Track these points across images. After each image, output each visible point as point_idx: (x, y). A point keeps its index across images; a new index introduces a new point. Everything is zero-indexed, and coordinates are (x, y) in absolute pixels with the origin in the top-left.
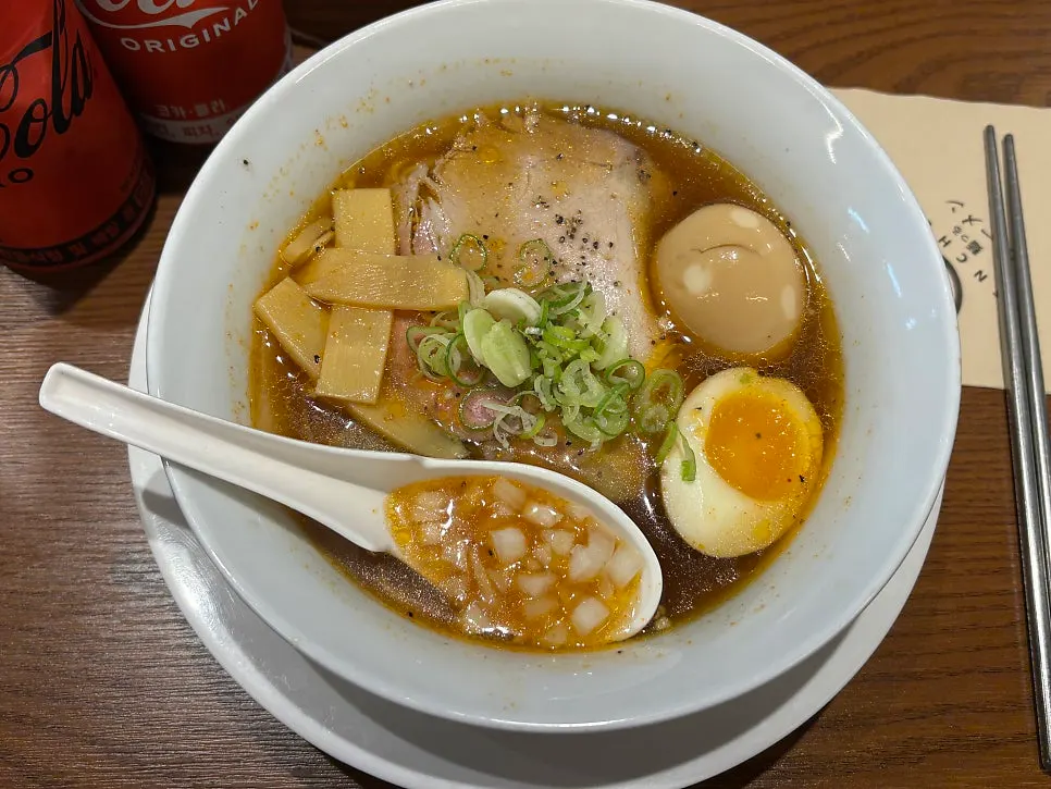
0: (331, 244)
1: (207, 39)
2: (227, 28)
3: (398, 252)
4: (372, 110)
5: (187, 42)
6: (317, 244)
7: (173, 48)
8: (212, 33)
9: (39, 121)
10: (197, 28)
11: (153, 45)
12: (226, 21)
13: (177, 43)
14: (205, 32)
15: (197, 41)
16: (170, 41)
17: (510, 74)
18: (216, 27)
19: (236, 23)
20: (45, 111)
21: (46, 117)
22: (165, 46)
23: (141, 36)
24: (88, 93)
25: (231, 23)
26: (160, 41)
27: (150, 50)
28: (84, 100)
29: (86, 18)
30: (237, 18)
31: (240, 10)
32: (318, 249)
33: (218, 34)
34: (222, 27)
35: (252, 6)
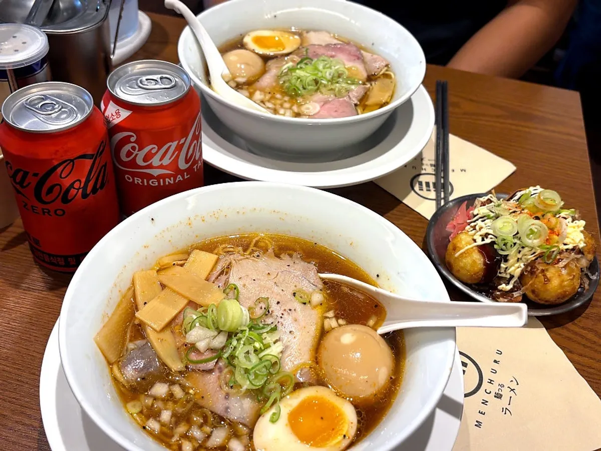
0: (182, 265)
1: (162, 184)
2: (172, 182)
3: (207, 279)
4: (218, 218)
5: (152, 182)
6: (174, 263)
7: (146, 184)
8: (164, 182)
9: (76, 189)
10: (158, 178)
11: (138, 181)
12: (172, 178)
13: (148, 182)
14: (161, 180)
15: (157, 184)
16: (145, 180)
17: (283, 220)
18: (167, 180)
19: (177, 181)
20: (80, 186)
21: (79, 188)
22: (143, 182)
23: (134, 175)
24: (101, 187)
25: (175, 180)
26: (141, 179)
27: (136, 183)
28: (98, 189)
29: (113, 162)
30: (178, 179)
31: (179, 176)
32: (174, 264)
33: (167, 183)
34: (170, 181)
35: (186, 177)
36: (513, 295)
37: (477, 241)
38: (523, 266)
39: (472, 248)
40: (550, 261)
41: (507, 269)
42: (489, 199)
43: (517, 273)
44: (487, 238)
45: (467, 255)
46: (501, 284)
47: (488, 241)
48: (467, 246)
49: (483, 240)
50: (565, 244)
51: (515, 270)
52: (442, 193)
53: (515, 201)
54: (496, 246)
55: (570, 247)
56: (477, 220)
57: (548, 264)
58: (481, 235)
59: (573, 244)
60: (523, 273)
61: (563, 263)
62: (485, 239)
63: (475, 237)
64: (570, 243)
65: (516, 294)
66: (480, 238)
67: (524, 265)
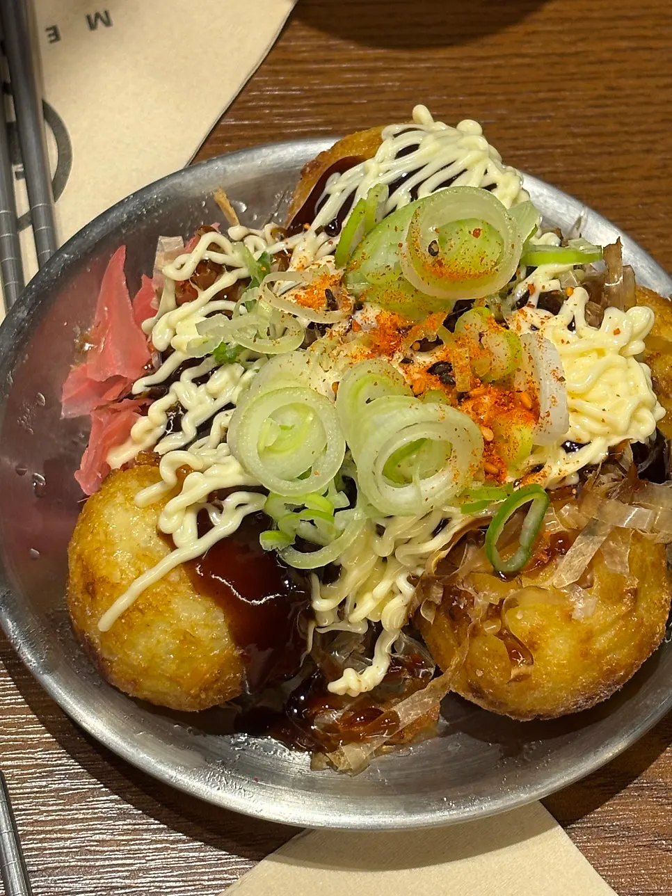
36: (395, 717)
37: (177, 540)
38: (408, 590)
39: (164, 579)
40: (519, 558)
41: (348, 607)
42: (203, 264)
43: (393, 615)
44: (220, 509)
45: (150, 616)
46: (338, 675)
47: (226, 524)
48: (140, 573)
49: (204, 526)
50: (572, 447)
51: (381, 606)
52: (20, 186)
53: (323, 236)
54: (268, 541)
55: (595, 452)
56: (175, 377)
57: (510, 576)
58: (188, 508)
59: (606, 435)
60: (417, 612)
61: (576, 562)
62: (214, 516)
63: (167, 525)
64: (594, 435)
65: (407, 711)
66: (190, 522)
67: (413, 580)
